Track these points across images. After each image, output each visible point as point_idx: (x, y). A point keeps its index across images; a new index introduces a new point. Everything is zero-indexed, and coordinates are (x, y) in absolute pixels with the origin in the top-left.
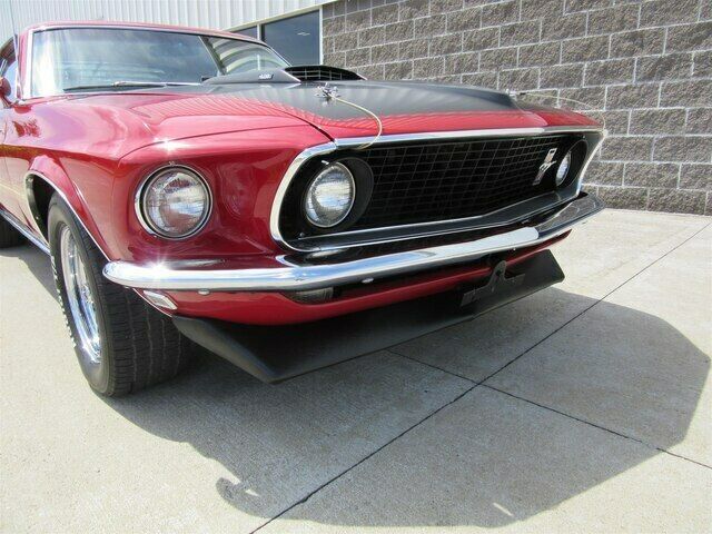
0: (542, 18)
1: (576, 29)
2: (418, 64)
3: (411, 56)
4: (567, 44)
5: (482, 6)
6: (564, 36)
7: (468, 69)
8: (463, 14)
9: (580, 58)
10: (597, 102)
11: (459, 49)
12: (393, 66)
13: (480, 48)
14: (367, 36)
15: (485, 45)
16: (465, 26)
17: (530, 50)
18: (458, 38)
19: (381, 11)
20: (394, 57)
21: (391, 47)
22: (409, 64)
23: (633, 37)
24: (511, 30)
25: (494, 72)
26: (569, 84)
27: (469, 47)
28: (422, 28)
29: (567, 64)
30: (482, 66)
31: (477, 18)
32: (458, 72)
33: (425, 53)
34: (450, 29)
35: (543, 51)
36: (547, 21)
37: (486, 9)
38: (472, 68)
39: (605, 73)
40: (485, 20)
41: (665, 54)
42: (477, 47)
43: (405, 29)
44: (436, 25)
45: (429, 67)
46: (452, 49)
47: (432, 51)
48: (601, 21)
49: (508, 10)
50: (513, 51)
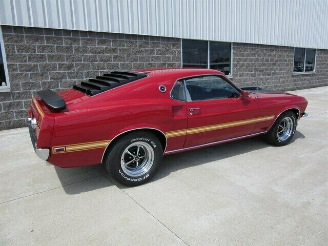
0: (126, 55)
1: (136, 60)
2: (77, 65)
3: (73, 61)
4: (134, 64)
6: (133, 61)
7: (102, 69)
11: (97, 61)
12: (63, 64)
13: (106, 61)
14: (44, 48)
15: (108, 61)
16: (99, 53)
17: (124, 64)
18: (96, 57)
19: (52, 38)
20: (64, 61)
21: (61, 56)
22: (73, 65)
23: (150, 64)
24: (116, 57)
27: (101, 61)
28: (77, 50)
30: (107, 68)
31: (103, 51)
32: (98, 69)
33: (81, 61)
34: (92, 53)
36: (127, 56)
37: (106, 48)
38: (103, 68)
40: (106, 52)
42: (104, 61)
43: (68, 49)
44: (85, 50)
45: (83, 66)
46: (94, 61)
47: (84, 60)
48: (142, 59)
49: (114, 50)
50: (118, 64)
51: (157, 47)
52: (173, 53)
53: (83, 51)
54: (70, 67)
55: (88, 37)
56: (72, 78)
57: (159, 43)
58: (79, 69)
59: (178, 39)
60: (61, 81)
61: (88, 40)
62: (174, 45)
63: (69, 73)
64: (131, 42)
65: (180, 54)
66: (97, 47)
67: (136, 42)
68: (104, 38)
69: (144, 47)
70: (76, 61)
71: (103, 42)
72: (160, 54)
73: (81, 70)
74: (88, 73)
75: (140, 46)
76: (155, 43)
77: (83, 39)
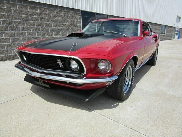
1: (54, 21)
2: (16, 22)
3: (12, 19)
5: (34, 11)
6: (53, 22)
8: (29, 12)
9: (56, 27)
10: (60, 35)
11: (29, 20)
12: (5, 21)
15: (36, 20)
16: (30, 15)
17: (47, 23)
18: (28, 17)
20: (6, 18)
21: (3, 15)
22: (13, 22)
23: (63, 24)
24: (42, 19)
25: (39, 27)
26: (55, 31)
27: (32, 20)
28: (15, 12)
29: (54, 28)
30: (36, 25)
31: (33, 13)
32: (30, 26)
34: (26, 14)
35: (49, 24)
36: (49, 18)
37: (35, 12)
38: (34, 25)
39: (60, 30)
40: (35, 15)
41: (67, 28)
42: (34, 21)
43: (9, 11)
44: (20, 12)
45: (20, 23)
46: (27, 20)
47: (20, 19)
48: (58, 20)
49: (40, 14)
50: (43, 23)
51: (67, 14)
52: (76, 18)
53: (20, 13)
54: (10, 23)
55: (22, 4)
56: (12, 30)
57: (68, 12)
58: (17, 25)
59: (79, 10)
60: (4, 33)
61: (23, 5)
62: (77, 14)
63: (10, 27)
64: (51, 10)
65: (80, 19)
66: (29, 10)
67: (54, 10)
68: (33, 5)
69: (59, 13)
70: (15, 19)
71: (33, 8)
72: (69, 19)
73: (18, 25)
74: (23, 28)
75: (57, 13)
76: (66, 12)
77: (19, 5)
